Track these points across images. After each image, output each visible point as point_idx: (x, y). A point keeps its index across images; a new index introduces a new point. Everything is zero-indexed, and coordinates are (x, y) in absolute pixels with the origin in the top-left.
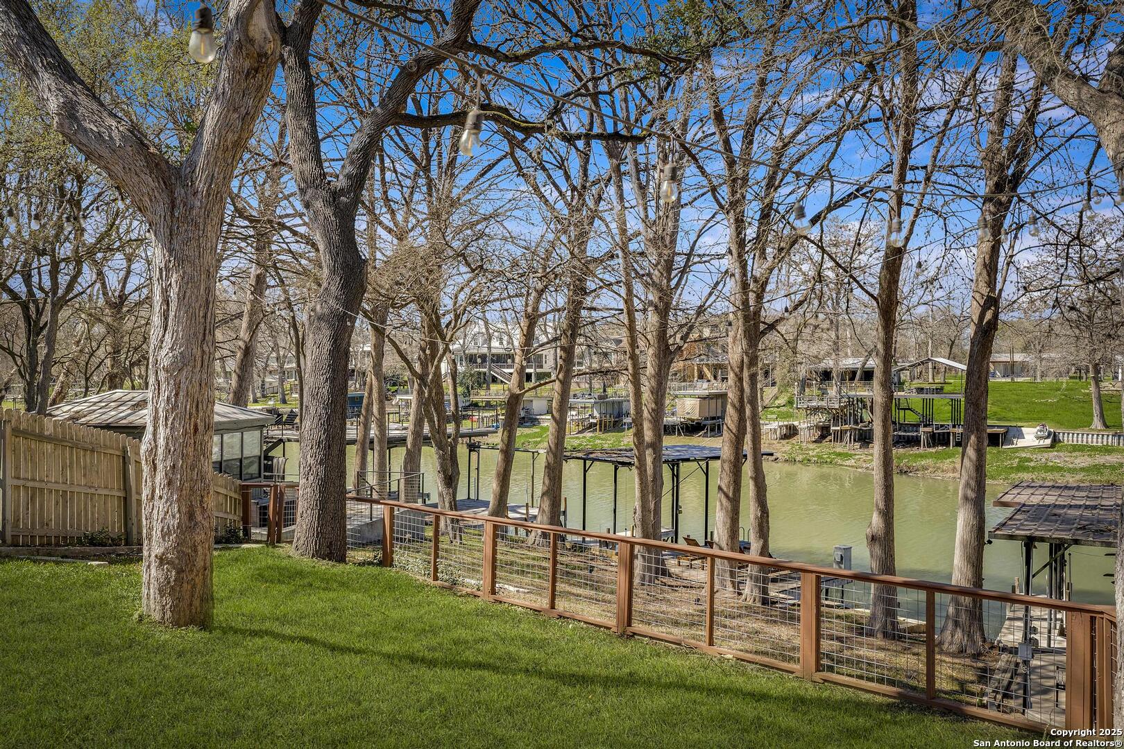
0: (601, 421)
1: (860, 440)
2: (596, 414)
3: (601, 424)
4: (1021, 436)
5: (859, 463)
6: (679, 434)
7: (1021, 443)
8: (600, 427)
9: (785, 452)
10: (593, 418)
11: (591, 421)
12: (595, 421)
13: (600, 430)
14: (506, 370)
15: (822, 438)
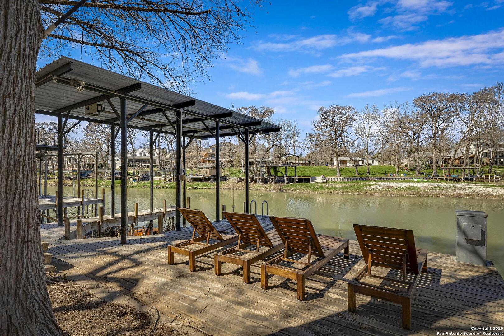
1: (264, 182)
2: (172, 175)
3: (173, 179)
4: (316, 179)
5: (265, 189)
6: (202, 182)
7: (317, 181)
9: (240, 186)
11: (170, 178)
13: (173, 181)
14: (143, 164)
15: (251, 182)
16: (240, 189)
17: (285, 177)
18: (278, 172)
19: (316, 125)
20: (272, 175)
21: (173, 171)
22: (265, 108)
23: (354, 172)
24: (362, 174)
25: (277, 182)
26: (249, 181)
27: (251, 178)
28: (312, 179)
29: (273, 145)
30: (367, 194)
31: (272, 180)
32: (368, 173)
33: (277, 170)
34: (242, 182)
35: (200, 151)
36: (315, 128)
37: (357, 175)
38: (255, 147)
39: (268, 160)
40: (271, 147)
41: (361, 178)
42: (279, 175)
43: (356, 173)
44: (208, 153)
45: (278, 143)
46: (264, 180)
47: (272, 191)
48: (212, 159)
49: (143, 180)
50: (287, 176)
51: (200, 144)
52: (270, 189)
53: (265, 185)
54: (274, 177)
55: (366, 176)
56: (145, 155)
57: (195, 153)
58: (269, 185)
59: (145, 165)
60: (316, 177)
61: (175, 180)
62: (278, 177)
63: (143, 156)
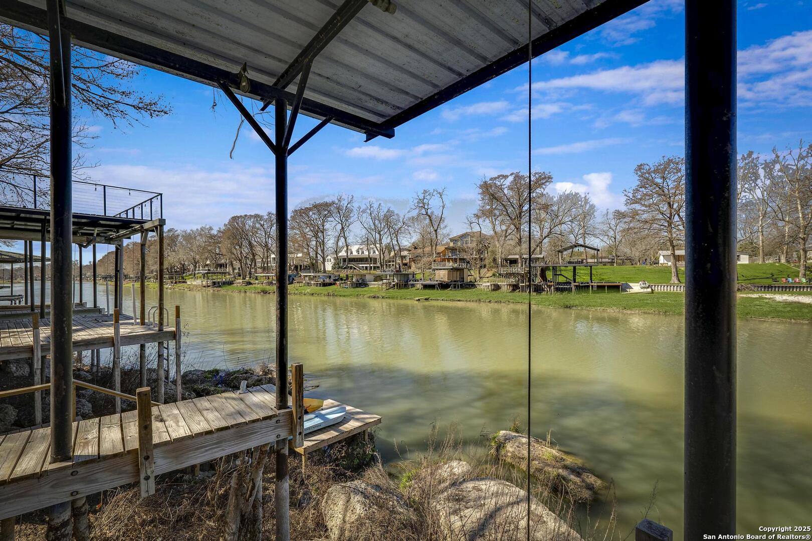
0: (397, 283)
1: (537, 291)
2: (395, 280)
3: (397, 285)
4: (631, 288)
5: (539, 303)
6: (437, 289)
7: (632, 291)
10: (393, 282)
13: (397, 288)
14: (360, 265)
15: (514, 290)
16: (496, 302)
17: (573, 284)
18: (558, 275)
19: (631, 195)
20: (549, 281)
21: (398, 274)
22: (537, 173)
25: (560, 291)
26: (510, 289)
27: (514, 285)
29: (550, 233)
31: (550, 288)
33: (558, 273)
34: (499, 291)
35: (436, 245)
36: (628, 201)
39: (542, 256)
40: (546, 237)
42: (561, 279)
44: (447, 249)
46: (535, 289)
48: (453, 257)
49: (357, 287)
50: (575, 282)
51: (436, 234)
54: (552, 284)
56: (362, 252)
57: (428, 249)
58: (543, 296)
59: (363, 267)
61: (400, 286)
62: (559, 284)
63: (360, 254)
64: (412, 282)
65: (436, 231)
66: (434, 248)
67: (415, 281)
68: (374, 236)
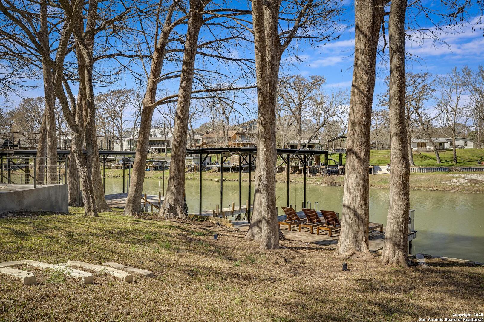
0: (196, 167)
1: (311, 173)
2: (194, 163)
3: (196, 168)
4: (380, 169)
5: (313, 182)
6: (232, 172)
7: (381, 172)
8: (196, 170)
9: (280, 178)
10: (193, 165)
11: (192, 166)
12: (194, 166)
13: (196, 171)
14: (153, 148)
15: (294, 172)
16: (281, 182)
17: (339, 167)
18: (329, 159)
19: (381, 99)
20: (322, 164)
21: (196, 158)
22: (314, 76)
23: (435, 159)
24: (447, 161)
25: (329, 172)
26: (291, 171)
27: (294, 168)
28: (375, 169)
29: (324, 123)
30: (446, 189)
31: (322, 170)
32: (454, 160)
33: (329, 157)
34: (283, 173)
35: (228, 131)
36: (380, 103)
37: (438, 163)
38: (300, 127)
39: (317, 142)
40: (321, 126)
41: (442, 168)
42: (332, 163)
43: (438, 161)
44: (238, 133)
45: (331, 119)
46: (311, 170)
47: (321, 185)
48: (243, 142)
49: (158, 169)
50: (341, 165)
51: (228, 121)
52: (319, 182)
53: (312, 177)
54: (324, 167)
55: (450, 164)
56: (155, 135)
57: (221, 134)
58: (318, 176)
59: (156, 149)
60: (381, 167)
61: (198, 169)
62: (330, 166)
63: (153, 136)
64: (209, 166)
65: (228, 118)
66: (226, 133)
67: (212, 164)
68: (170, 122)
